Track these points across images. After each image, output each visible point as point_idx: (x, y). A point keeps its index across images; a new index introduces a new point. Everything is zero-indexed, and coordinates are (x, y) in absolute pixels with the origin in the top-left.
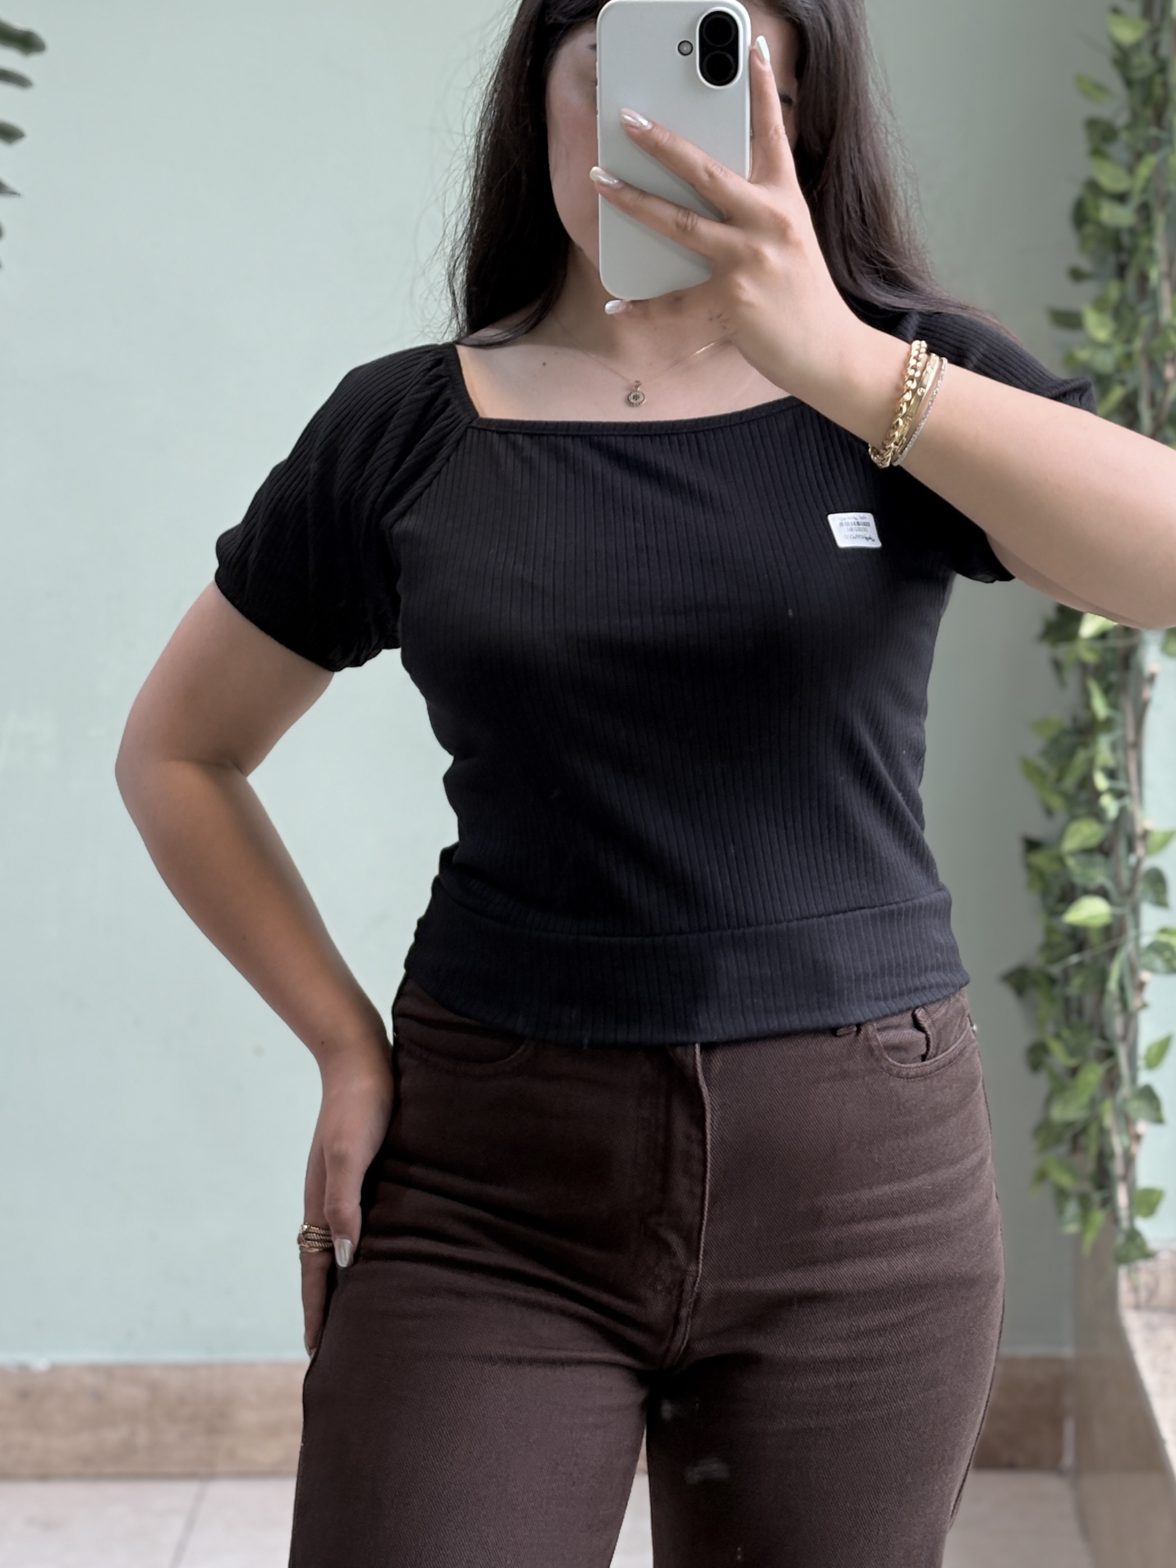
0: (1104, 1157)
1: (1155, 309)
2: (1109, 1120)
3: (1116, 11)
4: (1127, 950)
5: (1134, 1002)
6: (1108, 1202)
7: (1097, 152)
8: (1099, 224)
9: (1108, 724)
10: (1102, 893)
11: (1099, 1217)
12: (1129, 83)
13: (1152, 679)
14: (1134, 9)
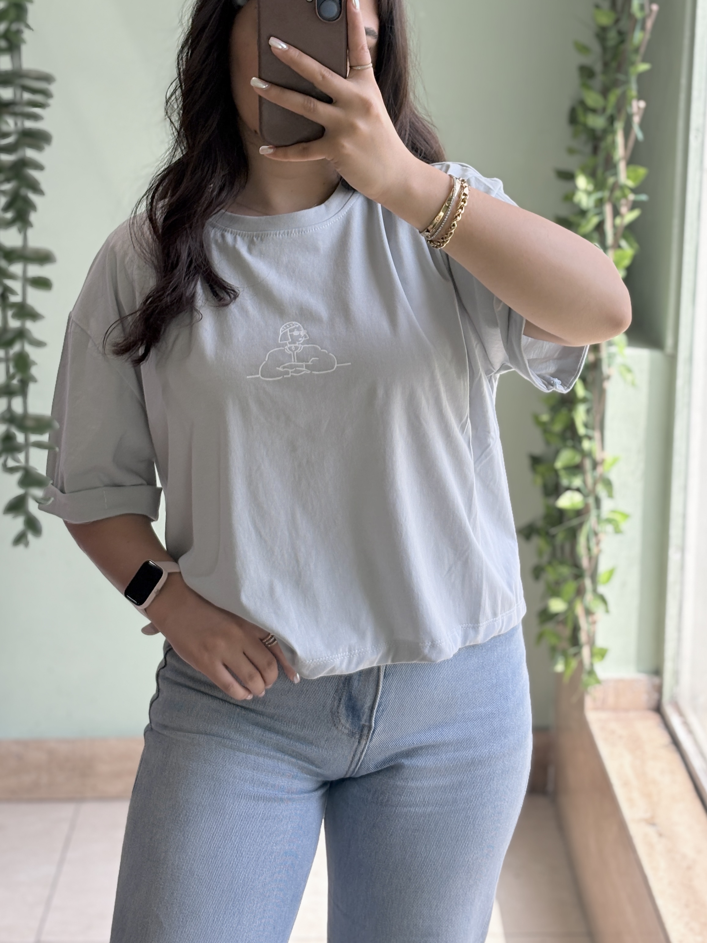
0: (576, 629)
1: (616, 174)
2: (579, 610)
3: (597, 7)
4: (592, 522)
5: (595, 550)
6: (578, 654)
7: (585, 86)
8: (585, 125)
9: (584, 400)
10: (578, 490)
11: (574, 663)
12: (604, 48)
13: (608, 378)
14: (606, 5)
